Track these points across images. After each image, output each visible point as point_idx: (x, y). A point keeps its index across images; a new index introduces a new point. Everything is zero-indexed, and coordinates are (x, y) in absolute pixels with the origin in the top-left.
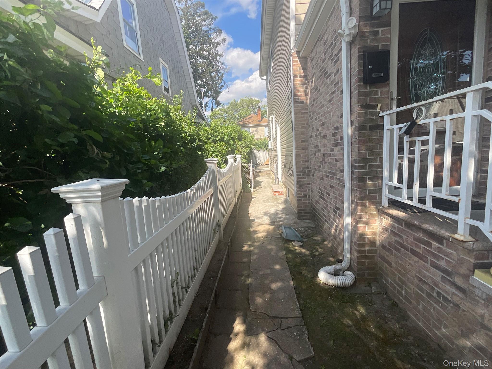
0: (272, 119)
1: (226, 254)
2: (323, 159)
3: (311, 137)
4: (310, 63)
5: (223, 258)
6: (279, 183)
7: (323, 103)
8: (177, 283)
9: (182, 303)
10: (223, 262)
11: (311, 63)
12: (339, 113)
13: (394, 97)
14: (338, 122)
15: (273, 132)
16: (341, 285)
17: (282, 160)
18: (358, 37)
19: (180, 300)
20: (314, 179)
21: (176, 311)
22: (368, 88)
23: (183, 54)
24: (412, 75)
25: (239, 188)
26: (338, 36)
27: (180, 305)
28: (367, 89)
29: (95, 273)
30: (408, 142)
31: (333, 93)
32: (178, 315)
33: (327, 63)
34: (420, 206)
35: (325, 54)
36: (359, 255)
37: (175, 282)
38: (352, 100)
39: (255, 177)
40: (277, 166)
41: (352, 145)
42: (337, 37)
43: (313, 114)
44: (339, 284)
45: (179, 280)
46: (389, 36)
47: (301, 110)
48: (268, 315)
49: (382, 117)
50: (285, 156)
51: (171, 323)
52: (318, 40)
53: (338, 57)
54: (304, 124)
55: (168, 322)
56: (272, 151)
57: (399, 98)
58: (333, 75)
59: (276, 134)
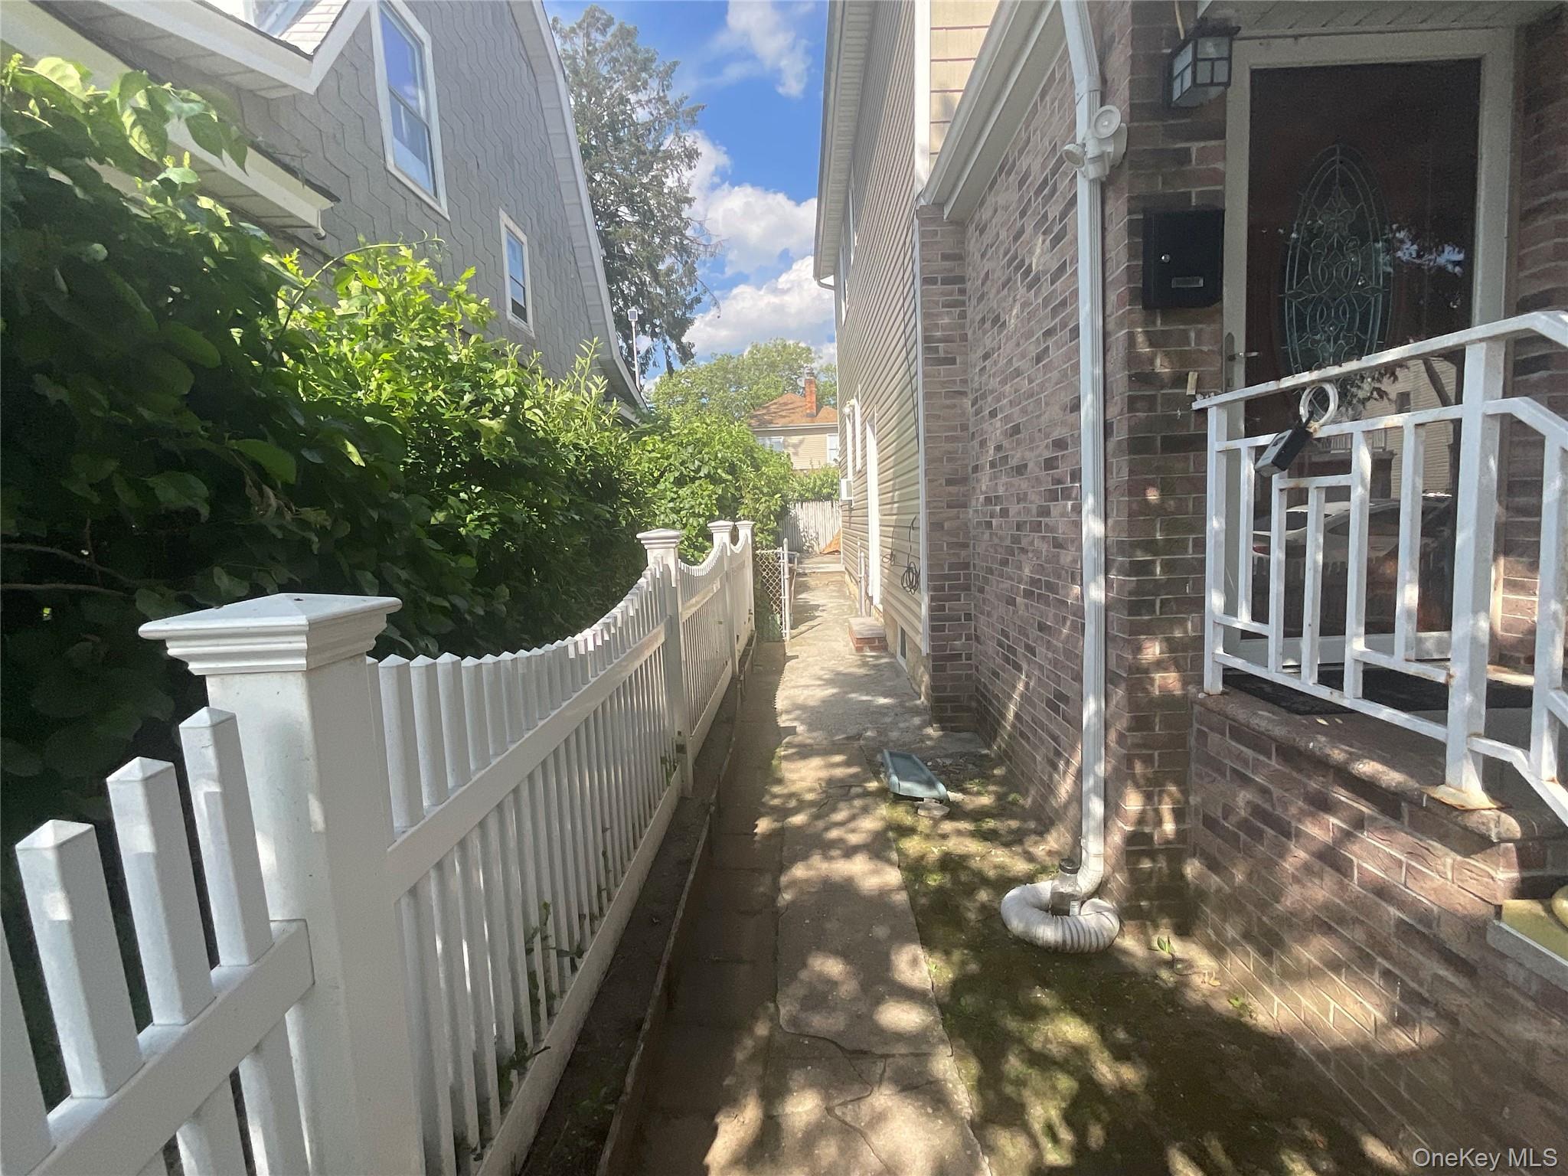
0: (853, 411)
1: (701, 843)
2: (1016, 540)
3: (976, 469)
4: (974, 239)
5: (693, 854)
6: (873, 611)
7: (1016, 365)
8: (544, 939)
9: (560, 1006)
10: (693, 869)
11: (977, 240)
12: (1066, 398)
13: (1236, 350)
14: (1064, 423)
15: (854, 452)
16: (1076, 946)
17: (882, 541)
18: (1126, 165)
19: (550, 997)
20: (984, 599)
21: (536, 1034)
22: (1159, 322)
23: (576, 200)
24: (1291, 288)
25: (745, 626)
26: (1064, 162)
27: (550, 1014)
28: (1154, 323)
29: (277, 912)
30: (1286, 492)
31: (1048, 333)
32: (545, 1048)
33: (1028, 243)
34: (1324, 693)
35: (1023, 214)
36: (1134, 848)
37: (539, 935)
38: (1108, 357)
39: (797, 592)
40: (867, 557)
41: (1110, 499)
42: (1060, 162)
43: (984, 396)
44: (1069, 941)
45: (550, 930)
46: (1219, 166)
47: (945, 382)
48: (839, 1046)
49: (1203, 411)
50: (894, 527)
51: (521, 1075)
52: (1002, 168)
53: (1065, 226)
54: (954, 429)
55: (509, 1073)
56: (851, 510)
57: (1254, 354)
58: (1046, 280)
59: (864, 456)
